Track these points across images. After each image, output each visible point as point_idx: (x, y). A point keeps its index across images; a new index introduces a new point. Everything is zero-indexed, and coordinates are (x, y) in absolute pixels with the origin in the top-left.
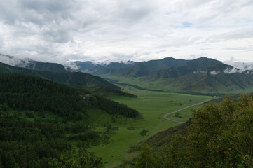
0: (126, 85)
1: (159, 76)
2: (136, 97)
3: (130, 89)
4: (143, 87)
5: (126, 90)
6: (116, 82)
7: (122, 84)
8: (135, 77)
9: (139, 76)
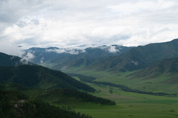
0: (105, 84)
1: (162, 70)
2: (113, 104)
3: (111, 92)
4: (133, 88)
5: (103, 93)
6: (91, 79)
7: (99, 83)
8: (123, 71)
9: (131, 70)
